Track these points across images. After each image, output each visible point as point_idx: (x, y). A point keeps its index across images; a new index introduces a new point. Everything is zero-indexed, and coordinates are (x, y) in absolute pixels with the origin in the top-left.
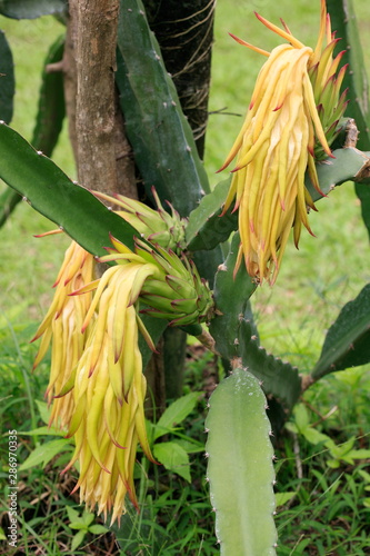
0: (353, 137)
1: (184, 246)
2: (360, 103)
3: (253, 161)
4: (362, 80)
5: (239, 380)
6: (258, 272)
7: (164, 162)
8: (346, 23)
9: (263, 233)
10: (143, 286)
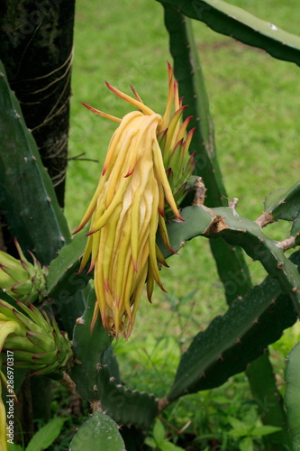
0: (201, 195)
1: (46, 293)
2: (207, 147)
3: (106, 224)
4: (207, 125)
5: (99, 424)
6: (114, 326)
7: (26, 211)
8: (193, 74)
9: (118, 292)
10: (5, 343)
